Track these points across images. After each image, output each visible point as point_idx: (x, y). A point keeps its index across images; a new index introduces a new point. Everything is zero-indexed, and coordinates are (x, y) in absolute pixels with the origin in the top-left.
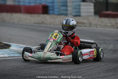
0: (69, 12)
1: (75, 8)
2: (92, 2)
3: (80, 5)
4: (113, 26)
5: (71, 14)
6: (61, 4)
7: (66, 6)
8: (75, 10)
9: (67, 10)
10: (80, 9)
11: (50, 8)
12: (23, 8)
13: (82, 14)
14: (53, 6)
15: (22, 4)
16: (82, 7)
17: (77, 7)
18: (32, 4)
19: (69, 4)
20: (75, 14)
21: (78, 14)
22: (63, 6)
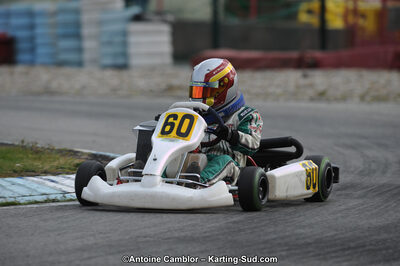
0: (87, 56)
1: (110, 43)
2: (165, 21)
3: (125, 34)
5: (94, 61)
6: (60, 31)
7: (78, 36)
8: (109, 50)
9: (80, 50)
10: (125, 44)
11: (22, 46)
13: (134, 61)
14: (32, 39)
16: (132, 39)
17: (118, 39)
19: (86, 31)
20: (108, 61)
21: (120, 61)
22: (65, 36)
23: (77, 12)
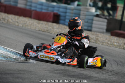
4: (120, 46)
12: (33, 13)
14: (65, 16)
15: (33, 9)
18: (44, 11)
23: (80, 10)
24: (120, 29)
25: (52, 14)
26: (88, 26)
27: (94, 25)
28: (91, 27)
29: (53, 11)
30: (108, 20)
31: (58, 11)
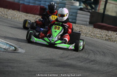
2: (89, 12)
3: (77, 13)
10: (76, 16)
15: (21, 2)
17: (74, 14)
18: (31, 4)
21: (74, 21)
23: (65, 4)
24: (102, 22)
25: (39, 7)
26: (73, 19)
27: (77, 18)
28: (76, 19)
29: (40, 5)
30: (91, 13)
31: (45, 4)
